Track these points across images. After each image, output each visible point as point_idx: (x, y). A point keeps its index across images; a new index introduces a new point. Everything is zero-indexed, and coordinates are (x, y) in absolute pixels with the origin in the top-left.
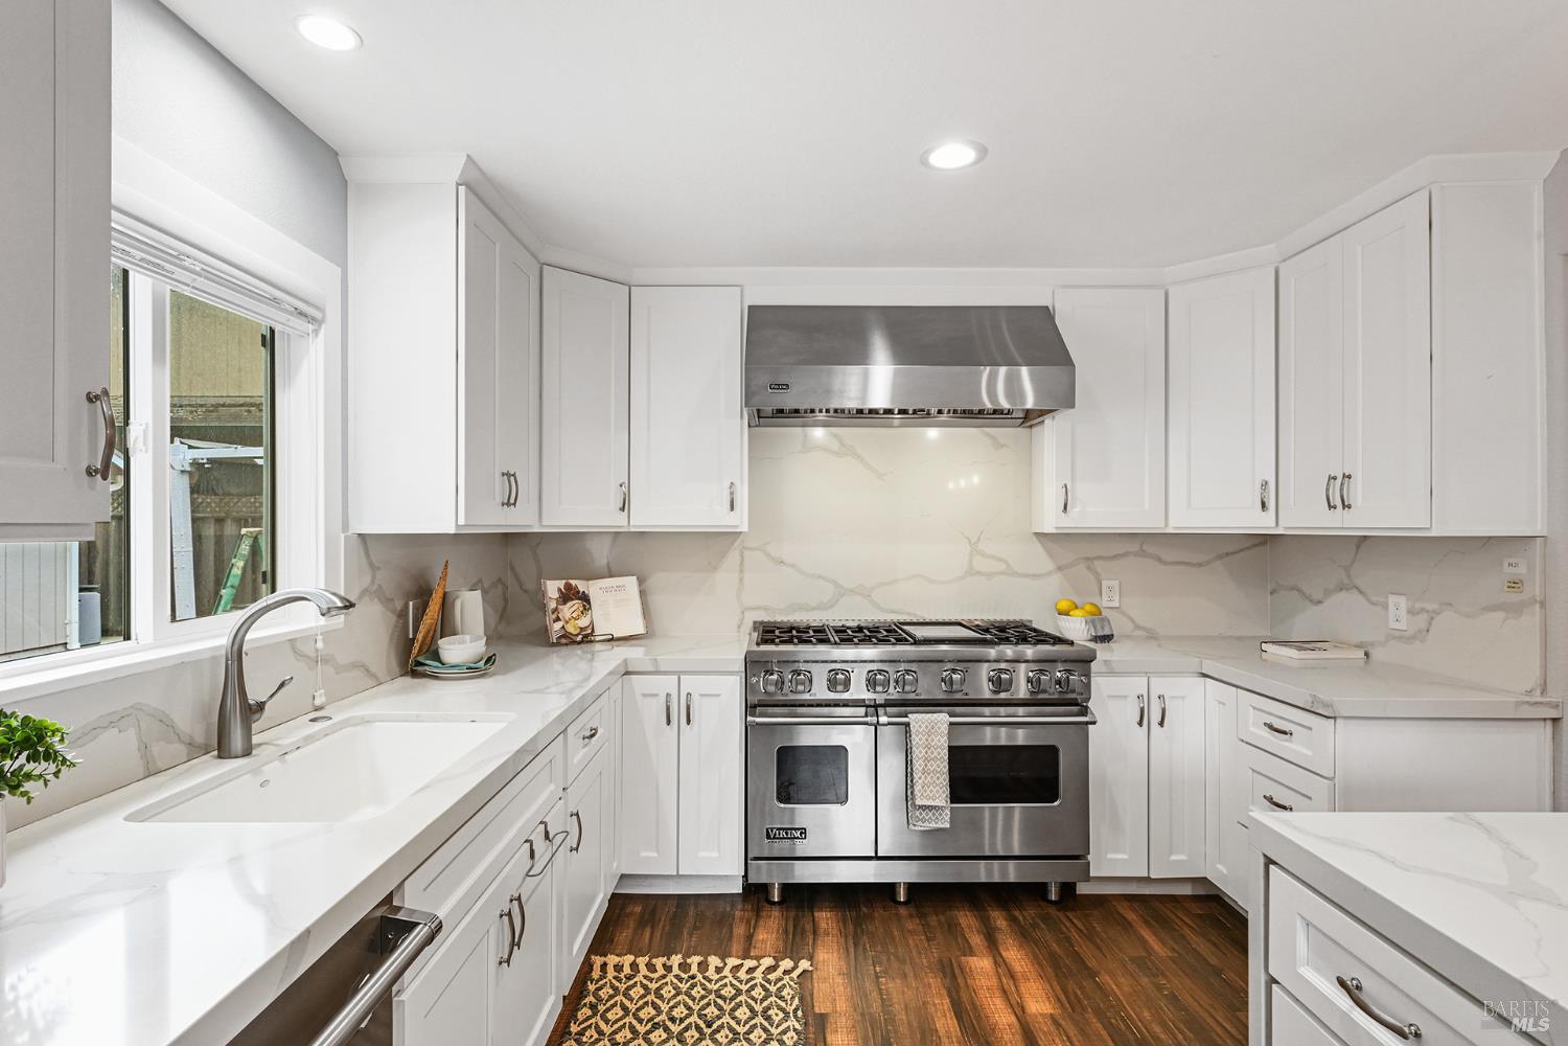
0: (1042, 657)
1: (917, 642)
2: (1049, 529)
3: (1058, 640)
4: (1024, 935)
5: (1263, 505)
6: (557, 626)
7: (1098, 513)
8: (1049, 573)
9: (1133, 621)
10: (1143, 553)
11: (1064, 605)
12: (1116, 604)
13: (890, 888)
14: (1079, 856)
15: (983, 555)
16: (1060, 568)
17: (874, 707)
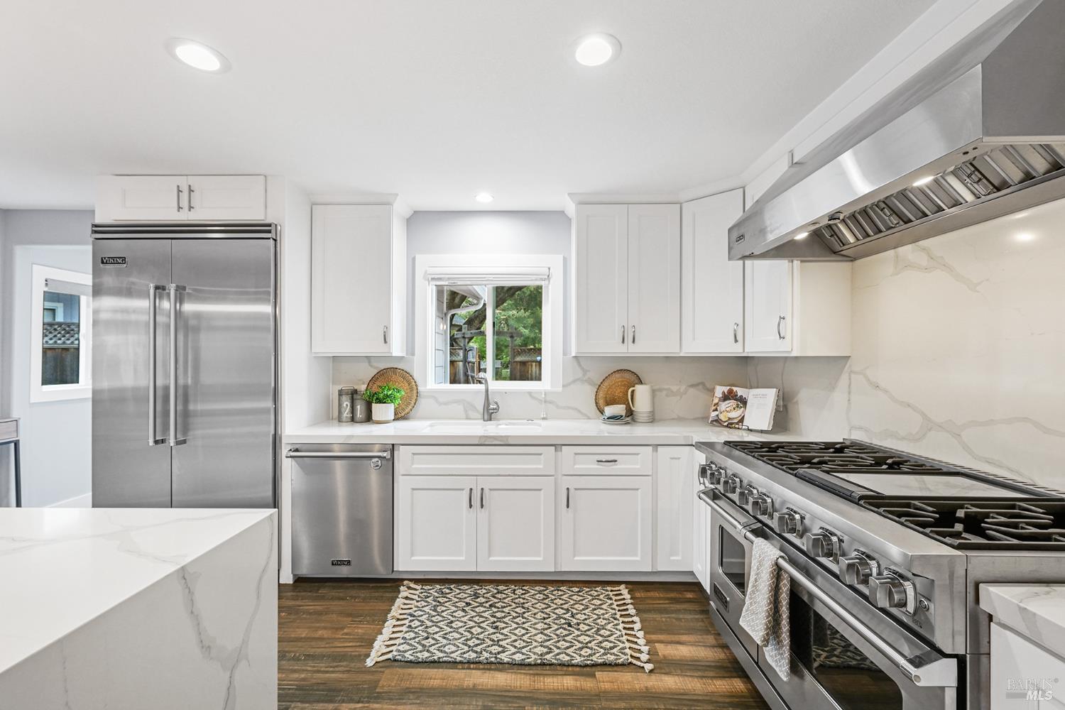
6: (714, 414)
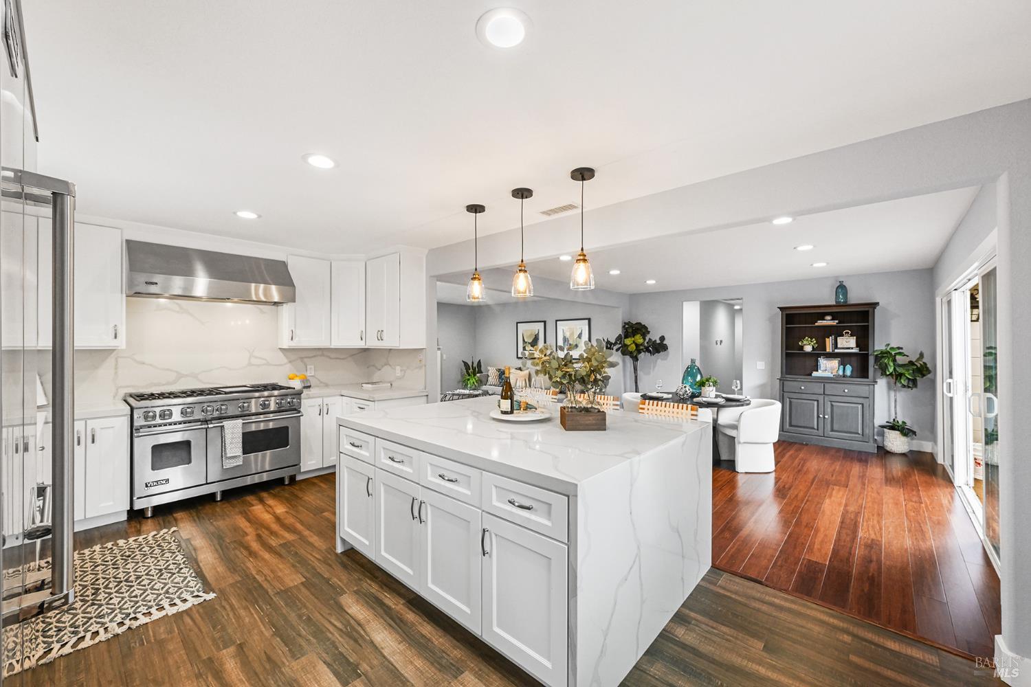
0: (282, 394)
1: (226, 393)
2: (285, 347)
3: (290, 388)
4: (275, 496)
5: (362, 339)
7: (307, 340)
8: (285, 364)
9: (319, 380)
10: (323, 355)
11: (291, 376)
12: (313, 374)
13: (213, 495)
14: (297, 465)
15: (256, 357)
16: (290, 362)
17: (206, 421)
